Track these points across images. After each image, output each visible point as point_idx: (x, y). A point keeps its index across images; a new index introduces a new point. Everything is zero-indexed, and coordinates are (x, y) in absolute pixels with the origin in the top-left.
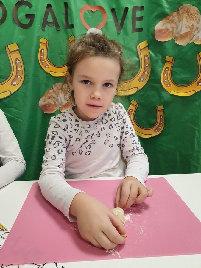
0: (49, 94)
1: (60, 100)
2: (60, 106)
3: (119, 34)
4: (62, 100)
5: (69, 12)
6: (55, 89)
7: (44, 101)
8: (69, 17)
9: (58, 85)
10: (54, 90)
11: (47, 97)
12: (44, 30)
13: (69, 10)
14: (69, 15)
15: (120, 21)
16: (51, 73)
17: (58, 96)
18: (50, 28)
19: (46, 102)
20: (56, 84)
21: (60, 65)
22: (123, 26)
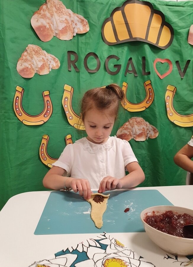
0: (125, 126)
1: (134, 131)
2: (135, 136)
3: (182, 79)
4: (136, 131)
5: (146, 64)
6: (131, 121)
7: (121, 132)
8: (146, 67)
9: (133, 119)
10: (130, 123)
11: (123, 129)
12: (125, 76)
13: (146, 62)
14: (146, 65)
15: (182, 70)
16: (128, 109)
17: (133, 128)
18: (130, 74)
19: (122, 133)
20: (132, 118)
21: (137, 103)
22: (186, 73)
